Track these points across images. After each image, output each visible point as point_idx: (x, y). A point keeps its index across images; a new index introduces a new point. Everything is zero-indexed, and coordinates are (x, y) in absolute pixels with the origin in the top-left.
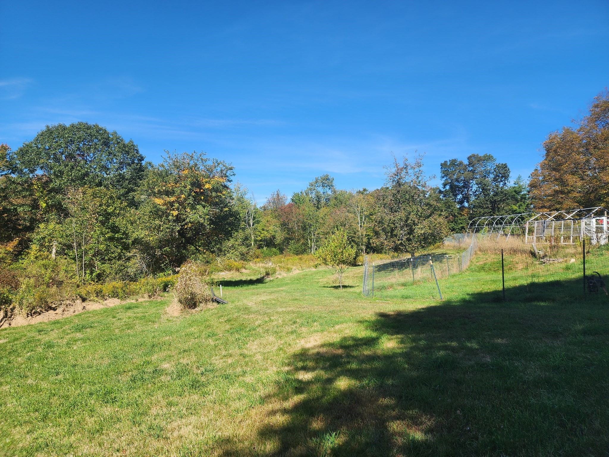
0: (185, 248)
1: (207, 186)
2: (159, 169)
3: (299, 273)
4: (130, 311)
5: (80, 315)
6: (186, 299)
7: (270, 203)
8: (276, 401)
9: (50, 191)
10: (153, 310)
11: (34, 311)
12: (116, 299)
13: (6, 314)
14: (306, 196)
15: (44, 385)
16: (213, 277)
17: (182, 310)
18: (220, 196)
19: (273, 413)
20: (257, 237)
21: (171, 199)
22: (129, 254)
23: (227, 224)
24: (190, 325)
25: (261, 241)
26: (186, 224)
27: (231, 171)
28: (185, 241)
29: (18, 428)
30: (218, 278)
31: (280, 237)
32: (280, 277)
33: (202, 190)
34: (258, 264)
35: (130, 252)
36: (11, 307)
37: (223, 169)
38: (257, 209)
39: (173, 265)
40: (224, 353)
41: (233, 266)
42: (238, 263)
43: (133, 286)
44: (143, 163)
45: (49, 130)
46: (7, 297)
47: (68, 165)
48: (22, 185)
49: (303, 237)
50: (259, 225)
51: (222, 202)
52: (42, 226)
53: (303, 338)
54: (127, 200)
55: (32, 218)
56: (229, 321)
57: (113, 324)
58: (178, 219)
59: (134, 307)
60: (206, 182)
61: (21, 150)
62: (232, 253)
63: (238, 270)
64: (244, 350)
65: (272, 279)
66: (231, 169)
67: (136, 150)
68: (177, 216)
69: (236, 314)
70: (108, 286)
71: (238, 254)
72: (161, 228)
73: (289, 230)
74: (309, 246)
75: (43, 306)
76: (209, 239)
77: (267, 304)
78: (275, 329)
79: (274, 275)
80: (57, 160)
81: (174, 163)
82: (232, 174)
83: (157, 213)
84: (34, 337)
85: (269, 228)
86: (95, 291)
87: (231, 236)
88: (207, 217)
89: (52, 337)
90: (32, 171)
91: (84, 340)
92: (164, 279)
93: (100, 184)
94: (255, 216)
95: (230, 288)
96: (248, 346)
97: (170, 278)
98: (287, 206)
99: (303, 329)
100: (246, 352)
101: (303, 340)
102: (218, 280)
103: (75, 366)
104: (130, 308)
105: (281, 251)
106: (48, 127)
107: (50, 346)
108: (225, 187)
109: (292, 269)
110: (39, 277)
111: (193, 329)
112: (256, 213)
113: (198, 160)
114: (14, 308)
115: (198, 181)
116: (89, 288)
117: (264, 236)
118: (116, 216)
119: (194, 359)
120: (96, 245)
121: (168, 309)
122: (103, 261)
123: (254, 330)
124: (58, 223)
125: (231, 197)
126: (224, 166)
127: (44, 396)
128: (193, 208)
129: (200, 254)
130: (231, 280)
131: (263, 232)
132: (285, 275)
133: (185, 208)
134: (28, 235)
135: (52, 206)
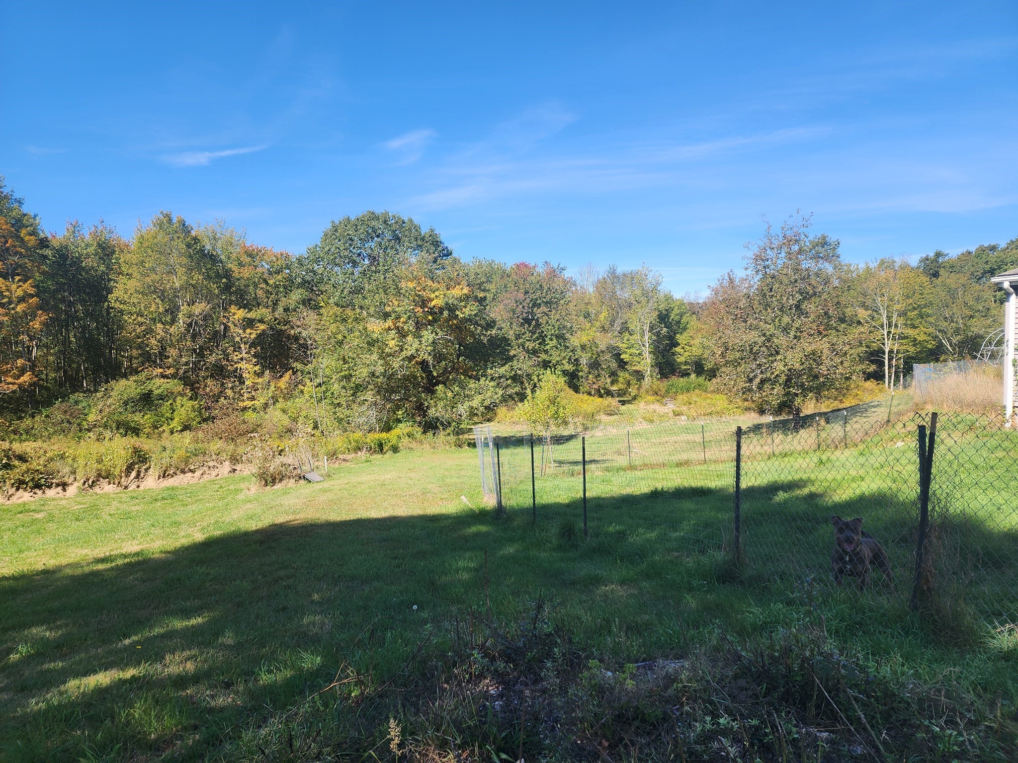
1: (434, 303)
13: (138, 475)
21: (386, 324)
33: (427, 310)
72: (377, 365)
128: (415, 335)
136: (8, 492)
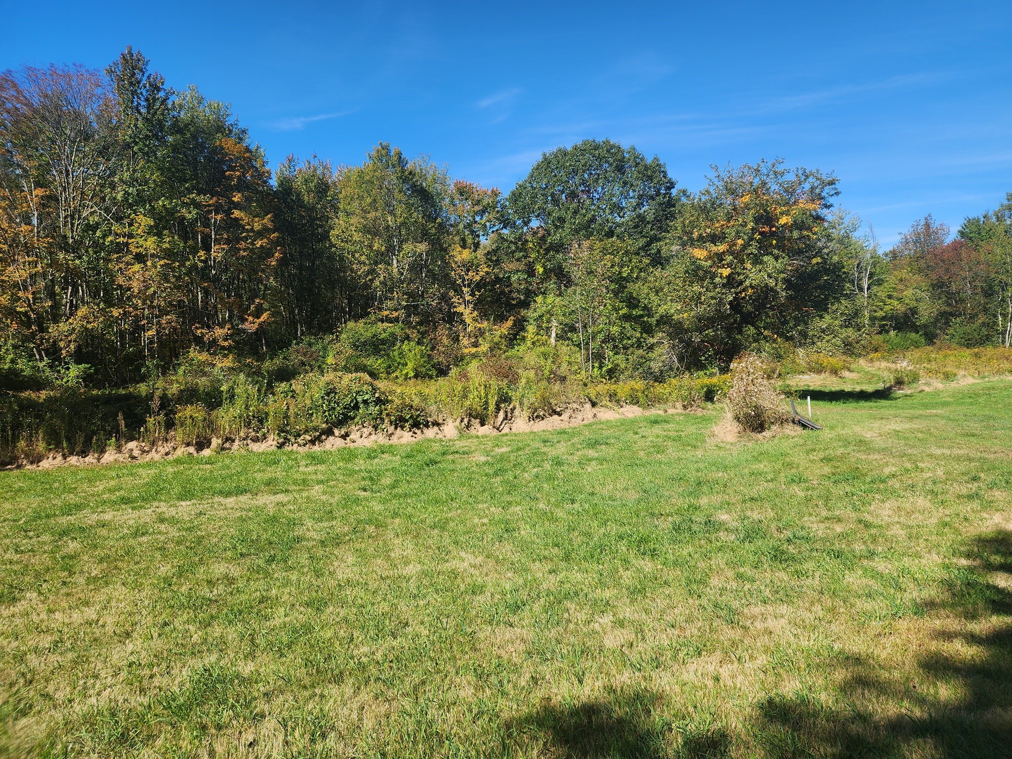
0: (740, 332)
1: (783, 220)
2: (700, 199)
3: (973, 384)
4: (657, 426)
5: (590, 425)
6: (747, 416)
7: (907, 243)
8: (948, 617)
9: (547, 251)
10: (692, 429)
11: (536, 414)
12: (635, 407)
13: (506, 416)
14: (997, 223)
15: (560, 513)
16: (788, 382)
17: (739, 433)
18: (808, 236)
19: (947, 636)
20: (875, 311)
21: (719, 248)
22: (652, 341)
23: (819, 287)
24: (756, 459)
25: (883, 318)
26: (744, 290)
27: (831, 187)
28: (741, 320)
29: (537, 563)
30: (797, 385)
31: (927, 311)
32: (927, 389)
33: (774, 229)
34: (877, 364)
35: (653, 337)
36: (511, 406)
37: (816, 184)
38: (879, 257)
39: (720, 359)
40: (824, 513)
41: (825, 364)
42: (836, 361)
43: (660, 389)
44: (674, 192)
45: (546, 159)
46: (507, 393)
47: (569, 209)
48: (515, 243)
49: (986, 310)
50: (882, 288)
51: (809, 247)
52: (539, 299)
53: (997, 510)
54: (649, 255)
55: (527, 289)
56: (827, 460)
57: (635, 443)
58: (731, 282)
59: (662, 421)
60: (782, 214)
61: (514, 194)
62: (827, 342)
63: (835, 372)
64: (866, 514)
65: (909, 392)
66: (832, 183)
67: (663, 172)
68: (728, 277)
69: (841, 450)
70: (623, 388)
71: (839, 343)
72: (703, 298)
73: (950, 295)
74: (1000, 328)
75: (546, 408)
76: (784, 316)
77: (906, 439)
78: (930, 486)
79: (915, 385)
80: (556, 202)
81: (726, 186)
82: (832, 192)
83: (697, 274)
84: (538, 449)
85: (905, 293)
86: (608, 392)
87: (826, 310)
88: (782, 275)
89: (559, 452)
90: (526, 223)
91: (601, 461)
92: (707, 381)
93: (610, 234)
94: (873, 270)
95: (821, 403)
96: (872, 508)
97: (715, 380)
98: (948, 246)
99: (997, 493)
100: (869, 518)
101: (998, 514)
102: (797, 389)
103: (593, 494)
104: (656, 422)
105: (930, 339)
106: (544, 155)
107: (558, 463)
108: (818, 219)
109: (955, 375)
110: (539, 369)
111: (762, 466)
112: (874, 265)
113: (768, 175)
114: (514, 408)
115: (768, 213)
116: (601, 388)
117: (891, 309)
118: (633, 281)
119: (771, 514)
120: (607, 327)
121: (716, 429)
122: (616, 350)
123: (883, 481)
124: (558, 296)
125: (829, 236)
126: (818, 179)
127: (562, 528)
128: (757, 261)
129: (767, 341)
130: (823, 389)
131: (889, 301)
132: (940, 386)
133: (742, 262)
134: (523, 312)
135: (551, 270)
136: (387, 431)
